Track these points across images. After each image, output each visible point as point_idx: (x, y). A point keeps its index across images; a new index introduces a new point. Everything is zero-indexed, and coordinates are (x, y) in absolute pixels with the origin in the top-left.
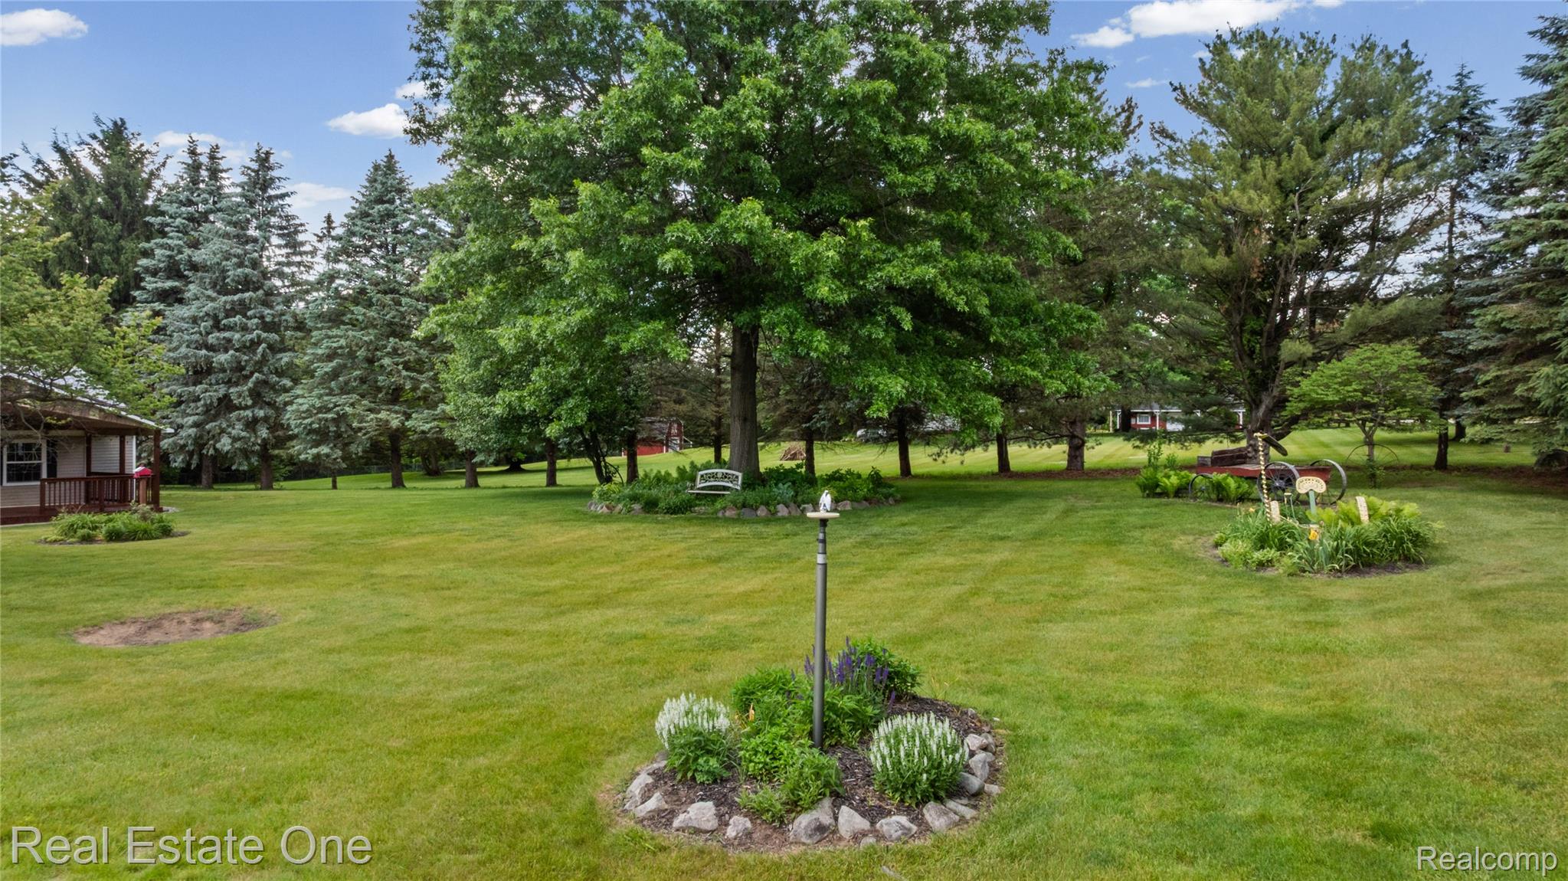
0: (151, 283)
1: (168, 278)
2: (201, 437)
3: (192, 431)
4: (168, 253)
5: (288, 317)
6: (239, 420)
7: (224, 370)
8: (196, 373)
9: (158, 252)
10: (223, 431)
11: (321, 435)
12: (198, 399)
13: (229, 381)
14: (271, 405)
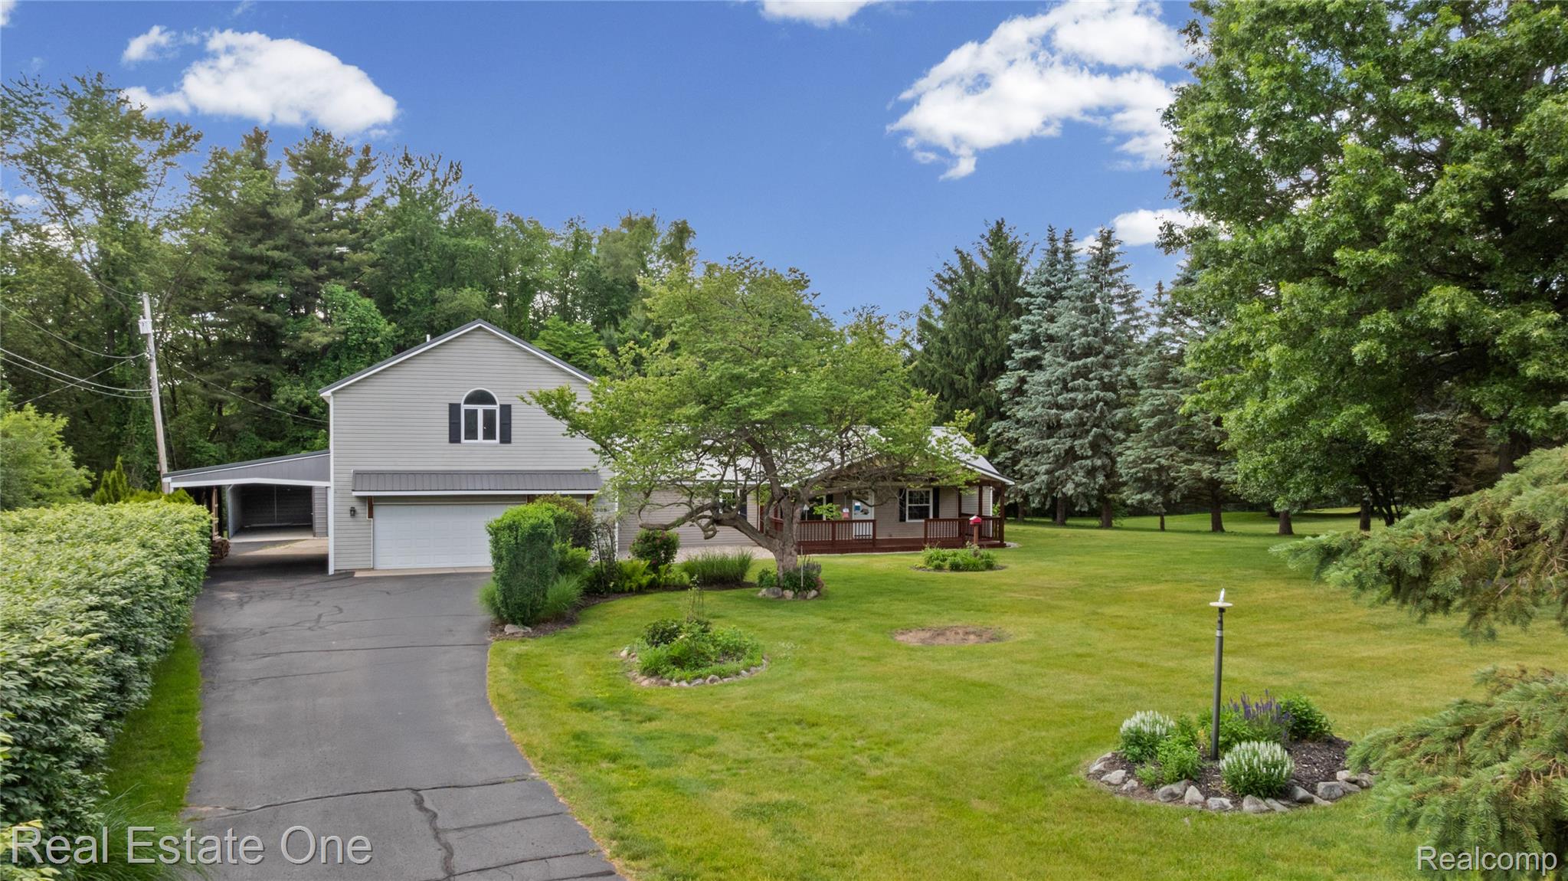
0: (1019, 354)
1: (1032, 348)
2: (1052, 482)
3: (1044, 478)
4: (1031, 327)
5: (1123, 377)
6: (1081, 468)
7: (1069, 426)
8: (1049, 427)
9: (1024, 327)
10: (1069, 477)
11: (1145, 483)
12: (1049, 451)
13: (1075, 435)
14: (1108, 455)
